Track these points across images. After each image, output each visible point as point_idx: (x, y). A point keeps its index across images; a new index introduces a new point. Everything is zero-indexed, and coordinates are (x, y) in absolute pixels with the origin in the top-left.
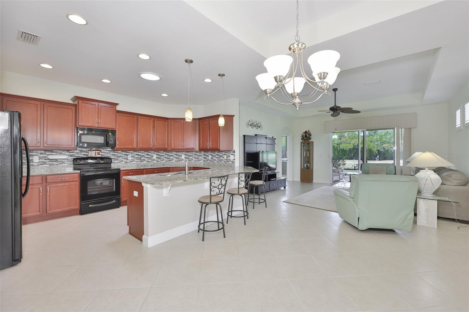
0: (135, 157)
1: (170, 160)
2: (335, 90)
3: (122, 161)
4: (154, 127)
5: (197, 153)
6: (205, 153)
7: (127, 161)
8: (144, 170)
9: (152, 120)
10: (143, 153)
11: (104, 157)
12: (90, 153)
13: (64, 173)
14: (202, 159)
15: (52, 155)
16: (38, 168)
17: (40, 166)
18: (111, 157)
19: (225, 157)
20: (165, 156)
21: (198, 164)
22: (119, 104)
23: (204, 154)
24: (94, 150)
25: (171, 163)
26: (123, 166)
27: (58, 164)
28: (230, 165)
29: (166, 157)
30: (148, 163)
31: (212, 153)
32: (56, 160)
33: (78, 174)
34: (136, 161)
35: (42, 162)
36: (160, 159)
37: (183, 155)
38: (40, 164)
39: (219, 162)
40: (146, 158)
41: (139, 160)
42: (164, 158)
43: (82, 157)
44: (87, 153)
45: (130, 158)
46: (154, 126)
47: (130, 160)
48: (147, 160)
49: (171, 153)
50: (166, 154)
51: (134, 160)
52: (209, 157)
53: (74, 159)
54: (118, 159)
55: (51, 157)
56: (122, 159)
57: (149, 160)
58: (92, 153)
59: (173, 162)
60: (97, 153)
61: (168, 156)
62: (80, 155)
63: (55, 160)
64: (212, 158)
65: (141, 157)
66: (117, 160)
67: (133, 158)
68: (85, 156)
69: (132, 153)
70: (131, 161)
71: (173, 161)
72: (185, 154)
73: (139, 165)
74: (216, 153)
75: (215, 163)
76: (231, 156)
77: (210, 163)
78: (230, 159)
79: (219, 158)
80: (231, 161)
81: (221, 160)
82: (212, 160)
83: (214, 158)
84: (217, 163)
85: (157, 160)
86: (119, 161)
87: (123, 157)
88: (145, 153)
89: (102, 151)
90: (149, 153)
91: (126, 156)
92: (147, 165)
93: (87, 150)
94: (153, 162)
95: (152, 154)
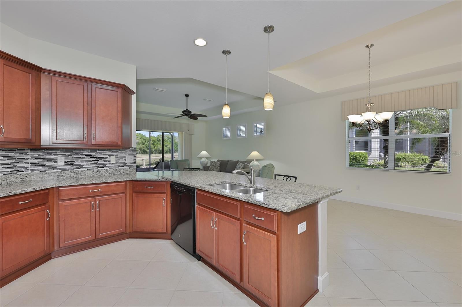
2: (187, 96)
5: (11, 154)
14: (26, 169)
19: (113, 159)
21: (17, 181)
23: (32, 156)
28: (127, 172)
31: (68, 154)
39: (95, 170)
52: (55, 162)
64: (69, 163)
74: (83, 153)
75: (81, 173)
76: (127, 156)
77: (62, 174)
78: (124, 162)
79: (93, 162)
80: (127, 165)
81: (101, 166)
82: (70, 167)
83: (76, 163)
84: (89, 171)
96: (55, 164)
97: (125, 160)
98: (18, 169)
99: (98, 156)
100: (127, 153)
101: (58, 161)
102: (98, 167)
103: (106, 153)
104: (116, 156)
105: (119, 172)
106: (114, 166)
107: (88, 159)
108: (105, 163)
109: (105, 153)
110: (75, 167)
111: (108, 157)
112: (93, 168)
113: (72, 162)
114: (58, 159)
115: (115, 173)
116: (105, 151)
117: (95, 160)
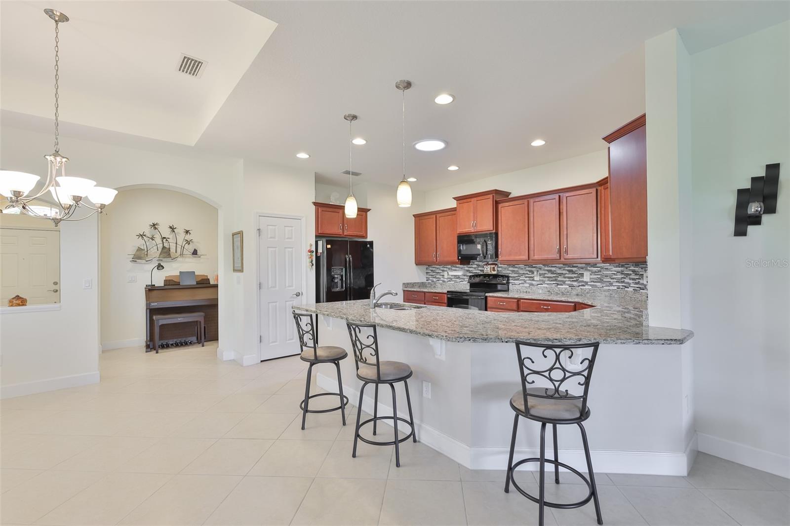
0: (546, 276)
1: (625, 287)
3: (525, 281)
7: (533, 282)
10: (560, 268)
11: (501, 274)
12: (486, 268)
15: (456, 270)
16: (447, 285)
18: (508, 275)
20: (614, 276)
24: (490, 264)
25: (624, 293)
26: (525, 291)
29: (618, 279)
30: (570, 289)
34: (548, 284)
35: (450, 278)
36: (602, 281)
38: (449, 280)
40: (568, 279)
41: (554, 282)
42: (613, 281)
44: (483, 269)
45: (537, 278)
47: (537, 281)
48: (569, 283)
49: (626, 268)
50: (618, 271)
51: (544, 282)
53: (471, 276)
54: (518, 277)
56: (524, 278)
57: (575, 284)
58: (488, 268)
59: (627, 291)
62: (478, 272)
65: (558, 275)
66: (518, 279)
67: (542, 277)
69: (540, 268)
70: (539, 283)
73: (552, 292)
85: (592, 283)
86: (520, 282)
87: (527, 275)
88: (566, 269)
89: (499, 266)
90: (574, 269)
91: (530, 273)
92: (568, 293)
93: (484, 264)
94: (581, 289)
95: (581, 270)
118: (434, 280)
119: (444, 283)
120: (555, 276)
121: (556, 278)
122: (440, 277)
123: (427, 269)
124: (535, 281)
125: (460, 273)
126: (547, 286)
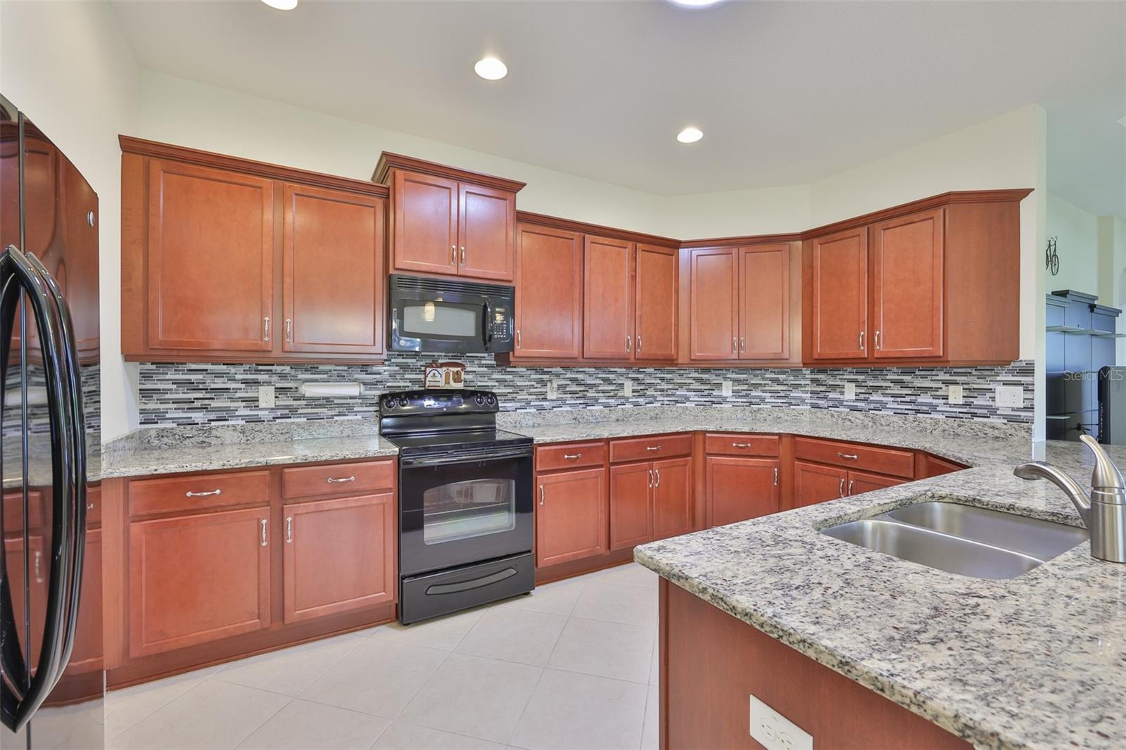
0: (567, 389)
1: (677, 402)
3: (528, 403)
4: (634, 278)
5: (781, 377)
6: (822, 377)
7: (545, 403)
8: (612, 443)
9: (627, 250)
10: (590, 375)
11: (473, 389)
12: (431, 374)
13: (342, 457)
14: (803, 401)
15: (316, 381)
16: (274, 430)
17: (278, 421)
18: (493, 391)
19: (956, 395)
20: (658, 387)
21: (788, 418)
22: (524, 185)
23: (813, 380)
24: (442, 365)
25: (680, 411)
26: (531, 423)
27: (332, 416)
28: (996, 433)
29: (662, 390)
30: (607, 410)
31: (860, 377)
32: (328, 401)
33: (391, 462)
34: (572, 406)
35: (286, 407)
36: (644, 395)
37: (725, 383)
38: (279, 413)
39: (911, 418)
40: (602, 395)
41: (582, 402)
42: (655, 393)
43: (407, 389)
44: (422, 376)
45: (552, 394)
46: (636, 271)
47: (552, 400)
48: (604, 400)
49: (681, 375)
50: (663, 379)
51: (564, 401)
52: (842, 393)
53: (382, 397)
54: (515, 395)
55: (310, 390)
56: (527, 397)
57: (612, 401)
58: (437, 374)
59: (687, 407)
60: (451, 373)
61: (671, 387)
62: (401, 384)
63: (324, 402)
64: (862, 396)
65: (587, 388)
66: (513, 400)
67: (560, 392)
68: (416, 388)
69: (558, 375)
70: (555, 404)
71: (688, 404)
72: (734, 380)
74: (888, 377)
75: (882, 419)
76: (1000, 389)
77: (850, 417)
78: (990, 403)
79: (908, 399)
80: (998, 412)
81: (924, 408)
82: (863, 404)
83: (874, 397)
84: (896, 418)
85: (634, 400)
86: (518, 405)
87: (532, 390)
88: (600, 376)
89: (468, 369)
90: (612, 376)
91: (540, 385)
92: (605, 420)
93: (422, 363)
94: (622, 409)
95: (621, 378)
96: (841, 397)
97: (993, 399)
98: (792, 401)
99: (919, 385)
100: (998, 378)
101: (846, 390)
102: (918, 411)
103: (938, 378)
104: (965, 386)
105: (972, 429)
106: (960, 412)
107: (897, 390)
108: (935, 402)
109: (934, 378)
110: (872, 406)
111: (941, 388)
112: (906, 412)
113: (867, 396)
114: (845, 387)
115: (959, 430)
116: (934, 373)
117: (910, 393)
118: (198, 417)
119: (259, 426)
120: (582, 389)
121: (585, 393)
122: (233, 405)
123: (146, 376)
124: (549, 401)
125: (353, 390)
126: (570, 409)
